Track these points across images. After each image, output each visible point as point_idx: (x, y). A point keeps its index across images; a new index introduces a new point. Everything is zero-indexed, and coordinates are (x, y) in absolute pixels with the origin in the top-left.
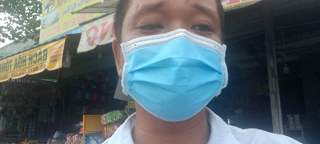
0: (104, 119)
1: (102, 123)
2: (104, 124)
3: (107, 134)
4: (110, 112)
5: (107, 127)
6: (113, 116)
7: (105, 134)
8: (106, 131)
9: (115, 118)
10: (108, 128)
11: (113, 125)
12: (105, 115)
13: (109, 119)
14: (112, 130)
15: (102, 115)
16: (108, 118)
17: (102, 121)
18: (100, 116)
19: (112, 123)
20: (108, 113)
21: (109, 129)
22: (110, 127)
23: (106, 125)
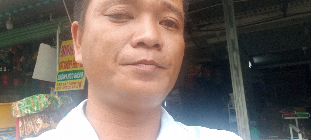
0: (18, 109)
1: (15, 115)
2: (18, 116)
3: (23, 131)
4: (28, 98)
5: (24, 121)
6: (32, 104)
7: (20, 131)
8: (22, 127)
9: (38, 108)
10: (25, 123)
11: (34, 118)
12: (19, 102)
13: (27, 108)
14: (33, 125)
15: (14, 103)
16: (25, 107)
17: (14, 112)
18: (11, 105)
19: (32, 115)
20: (24, 99)
21: (28, 124)
22: (29, 120)
23: (21, 118)
